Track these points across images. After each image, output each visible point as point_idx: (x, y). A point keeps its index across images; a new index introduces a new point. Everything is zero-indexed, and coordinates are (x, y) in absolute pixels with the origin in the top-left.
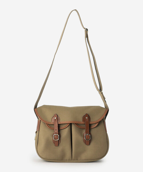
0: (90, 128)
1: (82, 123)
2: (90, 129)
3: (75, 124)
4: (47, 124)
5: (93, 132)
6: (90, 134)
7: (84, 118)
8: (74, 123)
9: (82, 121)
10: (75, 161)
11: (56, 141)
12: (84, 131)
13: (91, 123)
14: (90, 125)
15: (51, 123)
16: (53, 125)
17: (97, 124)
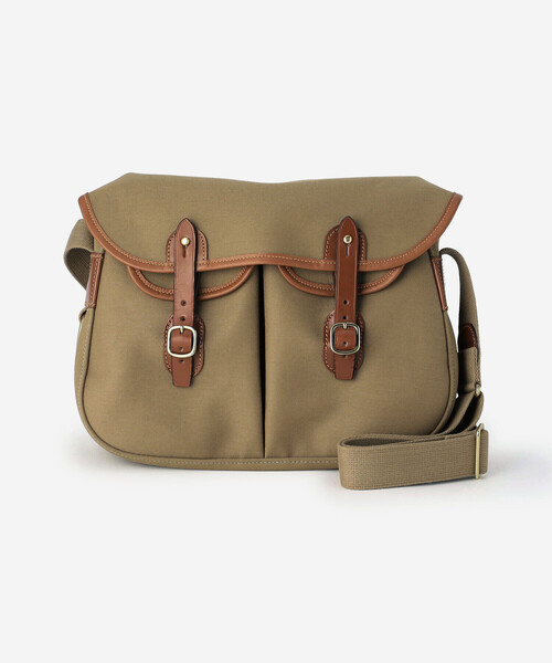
0: (360, 290)
1: (323, 264)
2: (361, 297)
3: (284, 267)
4: (133, 269)
5: (375, 311)
6: (358, 323)
7: (333, 238)
8: (276, 266)
9: (321, 255)
10: (277, 462)
11: (182, 360)
12: (330, 310)
13: (366, 266)
14: (362, 277)
15: (162, 267)
16: (172, 275)
17: (395, 274)
